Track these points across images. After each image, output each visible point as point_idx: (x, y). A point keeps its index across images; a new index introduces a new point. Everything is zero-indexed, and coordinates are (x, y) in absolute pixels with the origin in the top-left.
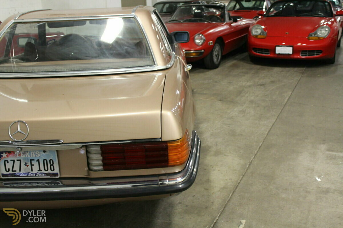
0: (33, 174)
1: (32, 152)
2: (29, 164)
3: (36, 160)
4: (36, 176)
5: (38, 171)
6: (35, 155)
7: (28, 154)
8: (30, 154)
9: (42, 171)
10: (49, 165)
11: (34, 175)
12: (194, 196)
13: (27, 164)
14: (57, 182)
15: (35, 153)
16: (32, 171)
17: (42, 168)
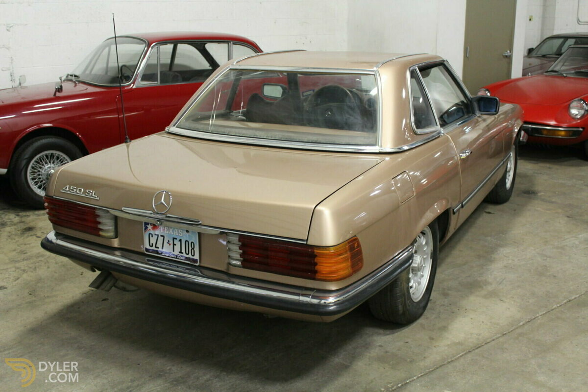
0: (174, 255)
1: (175, 229)
2: (171, 242)
3: (178, 239)
4: (176, 258)
5: (180, 252)
6: (178, 233)
7: (171, 230)
8: (173, 231)
9: (183, 253)
10: (190, 248)
11: (175, 257)
12: (407, 342)
13: (170, 243)
14: (197, 270)
15: (178, 231)
16: (174, 251)
17: (183, 250)
